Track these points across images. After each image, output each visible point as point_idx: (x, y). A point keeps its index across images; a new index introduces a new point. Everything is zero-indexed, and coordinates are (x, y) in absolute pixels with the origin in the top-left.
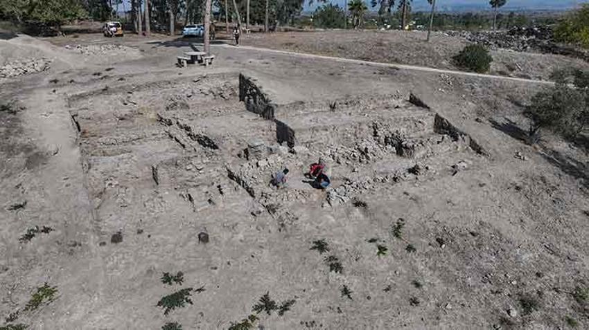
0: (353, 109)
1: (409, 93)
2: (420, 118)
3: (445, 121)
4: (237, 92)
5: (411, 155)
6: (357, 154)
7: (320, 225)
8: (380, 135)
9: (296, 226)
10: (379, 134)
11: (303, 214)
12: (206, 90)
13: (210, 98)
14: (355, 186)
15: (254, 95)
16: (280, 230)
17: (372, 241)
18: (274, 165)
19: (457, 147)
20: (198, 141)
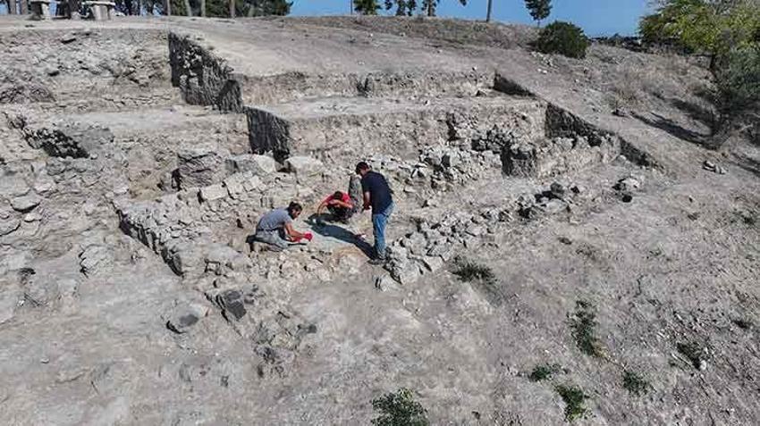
0: (402, 93)
1: (493, 73)
2: (522, 110)
3: (567, 115)
4: (167, 71)
5: (530, 171)
6: (426, 170)
7: (382, 341)
8: (461, 136)
9: (309, 352)
10: (460, 132)
11: (328, 313)
12: (93, 63)
13: (104, 81)
14: (450, 231)
15: (197, 68)
16: (261, 374)
17: (538, 375)
18: (244, 197)
19: (602, 157)
20: (43, 146)
